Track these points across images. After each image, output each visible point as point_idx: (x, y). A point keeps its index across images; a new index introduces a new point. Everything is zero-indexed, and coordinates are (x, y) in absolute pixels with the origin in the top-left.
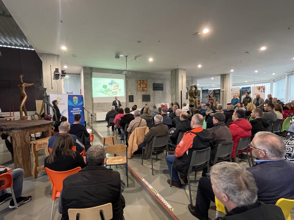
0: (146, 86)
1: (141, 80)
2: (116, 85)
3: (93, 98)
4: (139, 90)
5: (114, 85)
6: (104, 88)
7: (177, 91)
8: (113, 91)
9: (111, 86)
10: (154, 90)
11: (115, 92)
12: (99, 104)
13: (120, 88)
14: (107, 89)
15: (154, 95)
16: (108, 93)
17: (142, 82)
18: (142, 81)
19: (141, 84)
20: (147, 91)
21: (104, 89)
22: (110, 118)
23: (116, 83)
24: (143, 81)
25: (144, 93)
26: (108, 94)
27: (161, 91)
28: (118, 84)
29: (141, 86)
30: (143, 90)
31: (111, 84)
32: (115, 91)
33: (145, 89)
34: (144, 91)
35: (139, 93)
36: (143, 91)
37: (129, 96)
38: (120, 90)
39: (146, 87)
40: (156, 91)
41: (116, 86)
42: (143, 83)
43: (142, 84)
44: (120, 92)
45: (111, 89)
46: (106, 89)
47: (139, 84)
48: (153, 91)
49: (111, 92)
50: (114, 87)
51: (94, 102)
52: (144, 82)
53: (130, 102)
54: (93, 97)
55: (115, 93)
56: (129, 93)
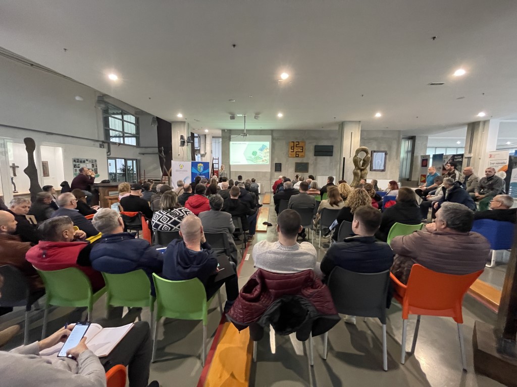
0: (301, 151)
4: (290, 156)
10: (316, 155)
15: (316, 164)
18: (296, 143)
20: (303, 157)
25: (299, 160)
29: (294, 149)
30: (297, 155)
33: (300, 154)
34: (298, 157)
35: (291, 159)
37: (276, 163)
42: (297, 146)
47: (291, 147)
48: (314, 157)
52: (299, 144)
53: (276, 171)
56: (275, 160)
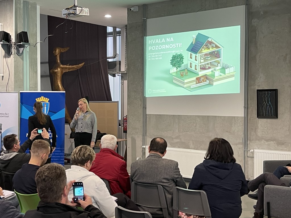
2: (211, 50)
5: (205, 51)
6: (174, 65)
8: (202, 73)
9: (194, 55)
11: (206, 77)
13: (223, 59)
14: (183, 67)
16: (186, 81)
21: (174, 70)
23: (211, 43)
26: (185, 86)
28: (217, 47)
31: (194, 49)
32: (208, 72)
38: (224, 69)
41: (212, 54)
44: (223, 76)
45: (193, 69)
46: (179, 69)
49: (195, 78)
50: (205, 60)
54: (147, 96)
56: (259, 79)
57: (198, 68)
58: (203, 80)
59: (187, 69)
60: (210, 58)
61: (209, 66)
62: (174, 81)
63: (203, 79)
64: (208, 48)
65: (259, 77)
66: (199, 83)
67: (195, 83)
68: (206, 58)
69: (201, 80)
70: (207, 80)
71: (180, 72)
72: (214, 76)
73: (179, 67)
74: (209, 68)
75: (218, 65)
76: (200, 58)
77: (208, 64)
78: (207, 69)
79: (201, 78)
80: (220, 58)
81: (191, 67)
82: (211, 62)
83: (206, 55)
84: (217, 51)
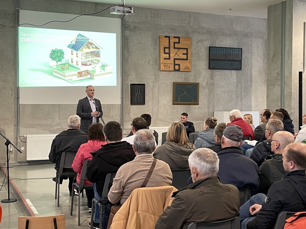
0: (185, 57)
1: (172, 35)
2: (91, 50)
3: (18, 88)
4: (162, 68)
5: (87, 50)
6: (54, 59)
7: (286, 74)
8: (83, 69)
9: (75, 52)
10: (211, 67)
11: (88, 72)
12: (36, 108)
13: (103, 58)
14: (63, 61)
15: (211, 86)
16: (67, 74)
17: (175, 43)
18: (172, 40)
19: (169, 48)
20: (187, 70)
21: (54, 63)
22: (63, 154)
23: (91, 44)
24: (177, 40)
25: (179, 78)
26: (66, 78)
27: (233, 72)
28: (96, 48)
29: (169, 54)
30: (177, 67)
31: (76, 47)
32: (89, 68)
33: (183, 65)
34: (179, 70)
35: (163, 75)
36: (175, 70)
37: (132, 85)
38: (103, 66)
39: (187, 59)
40: (217, 73)
41: (92, 53)
42: (177, 46)
43: (172, 49)
44: (103, 72)
45: (74, 64)
46: (59, 63)
47: (165, 48)
48: (210, 71)
49: (76, 72)
50: (86, 57)
51: (21, 102)
52: (179, 43)
53: (132, 103)
54: (20, 86)
55: (89, 76)
56: (131, 76)
57: (80, 64)
58: (85, 75)
59: (68, 63)
60: (91, 56)
61: (90, 63)
62: (54, 74)
63: (84, 73)
64: (89, 48)
65: (131, 74)
66: (81, 76)
67: (77, 76)
68: (87, 56)
69: (83, 74)
70: (88, 75)
71: (61, 66)
72: (95, 71)
73: (60, 61)
74: (90, 65)
75: (98, 63)
76: (82, 56)
77: (89, 61)
78: (89, 65)
79: (83, 73)
80: (99, 57)
81: (72, 62)
82: (91, 60)
83: (87, 53)
84: (97, 52)
